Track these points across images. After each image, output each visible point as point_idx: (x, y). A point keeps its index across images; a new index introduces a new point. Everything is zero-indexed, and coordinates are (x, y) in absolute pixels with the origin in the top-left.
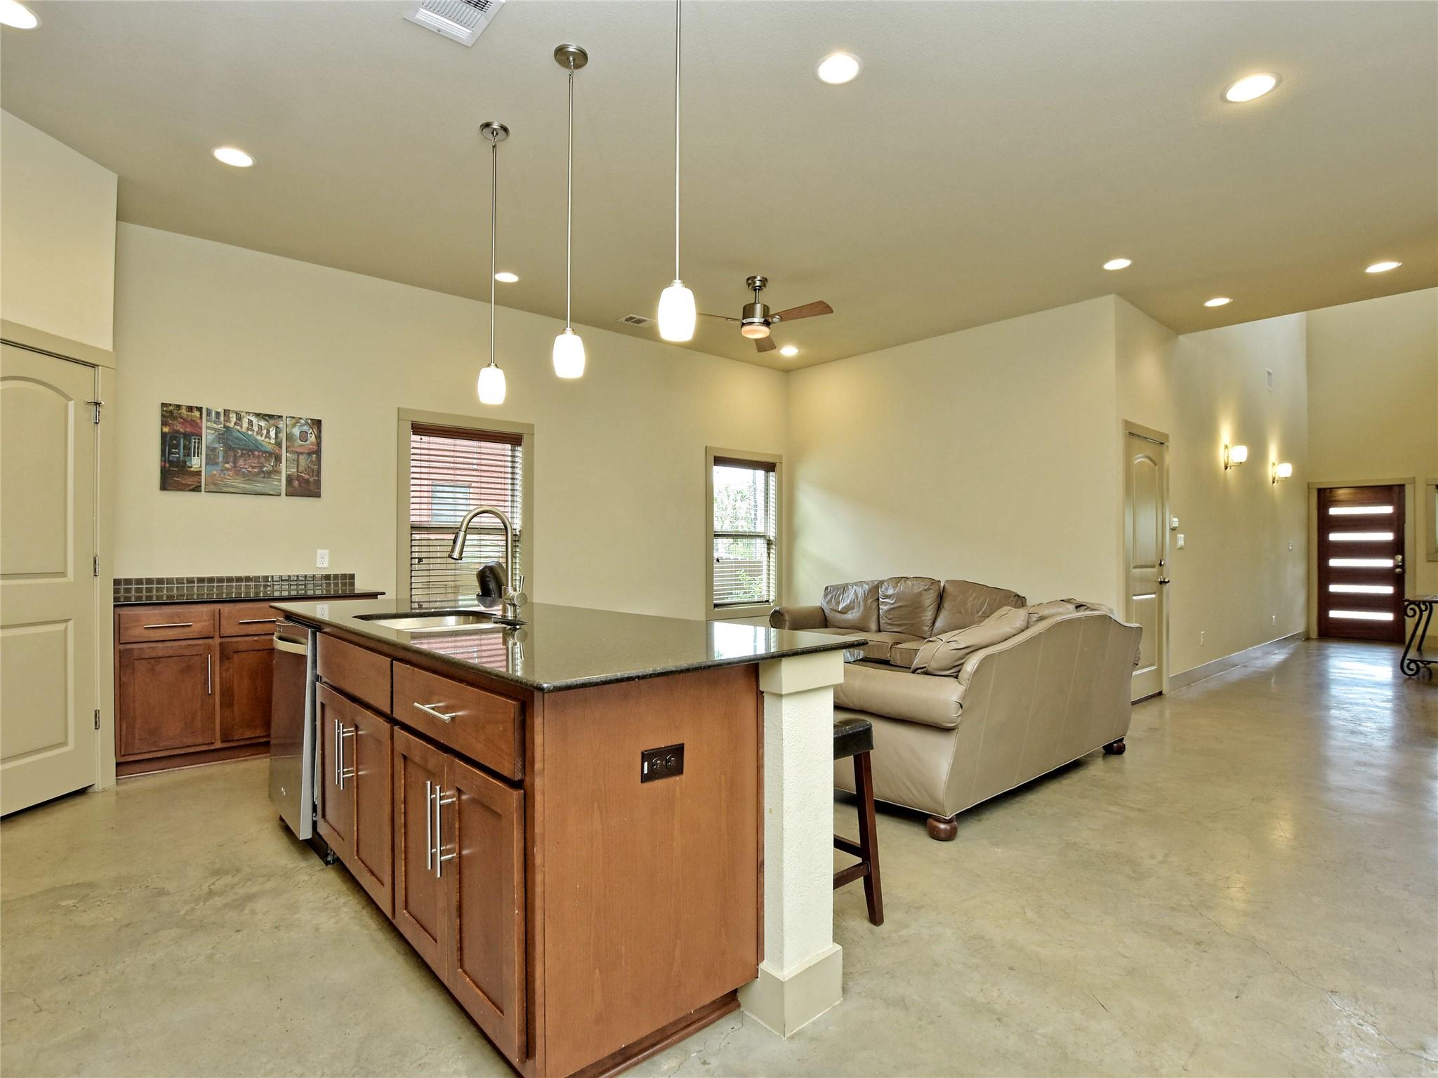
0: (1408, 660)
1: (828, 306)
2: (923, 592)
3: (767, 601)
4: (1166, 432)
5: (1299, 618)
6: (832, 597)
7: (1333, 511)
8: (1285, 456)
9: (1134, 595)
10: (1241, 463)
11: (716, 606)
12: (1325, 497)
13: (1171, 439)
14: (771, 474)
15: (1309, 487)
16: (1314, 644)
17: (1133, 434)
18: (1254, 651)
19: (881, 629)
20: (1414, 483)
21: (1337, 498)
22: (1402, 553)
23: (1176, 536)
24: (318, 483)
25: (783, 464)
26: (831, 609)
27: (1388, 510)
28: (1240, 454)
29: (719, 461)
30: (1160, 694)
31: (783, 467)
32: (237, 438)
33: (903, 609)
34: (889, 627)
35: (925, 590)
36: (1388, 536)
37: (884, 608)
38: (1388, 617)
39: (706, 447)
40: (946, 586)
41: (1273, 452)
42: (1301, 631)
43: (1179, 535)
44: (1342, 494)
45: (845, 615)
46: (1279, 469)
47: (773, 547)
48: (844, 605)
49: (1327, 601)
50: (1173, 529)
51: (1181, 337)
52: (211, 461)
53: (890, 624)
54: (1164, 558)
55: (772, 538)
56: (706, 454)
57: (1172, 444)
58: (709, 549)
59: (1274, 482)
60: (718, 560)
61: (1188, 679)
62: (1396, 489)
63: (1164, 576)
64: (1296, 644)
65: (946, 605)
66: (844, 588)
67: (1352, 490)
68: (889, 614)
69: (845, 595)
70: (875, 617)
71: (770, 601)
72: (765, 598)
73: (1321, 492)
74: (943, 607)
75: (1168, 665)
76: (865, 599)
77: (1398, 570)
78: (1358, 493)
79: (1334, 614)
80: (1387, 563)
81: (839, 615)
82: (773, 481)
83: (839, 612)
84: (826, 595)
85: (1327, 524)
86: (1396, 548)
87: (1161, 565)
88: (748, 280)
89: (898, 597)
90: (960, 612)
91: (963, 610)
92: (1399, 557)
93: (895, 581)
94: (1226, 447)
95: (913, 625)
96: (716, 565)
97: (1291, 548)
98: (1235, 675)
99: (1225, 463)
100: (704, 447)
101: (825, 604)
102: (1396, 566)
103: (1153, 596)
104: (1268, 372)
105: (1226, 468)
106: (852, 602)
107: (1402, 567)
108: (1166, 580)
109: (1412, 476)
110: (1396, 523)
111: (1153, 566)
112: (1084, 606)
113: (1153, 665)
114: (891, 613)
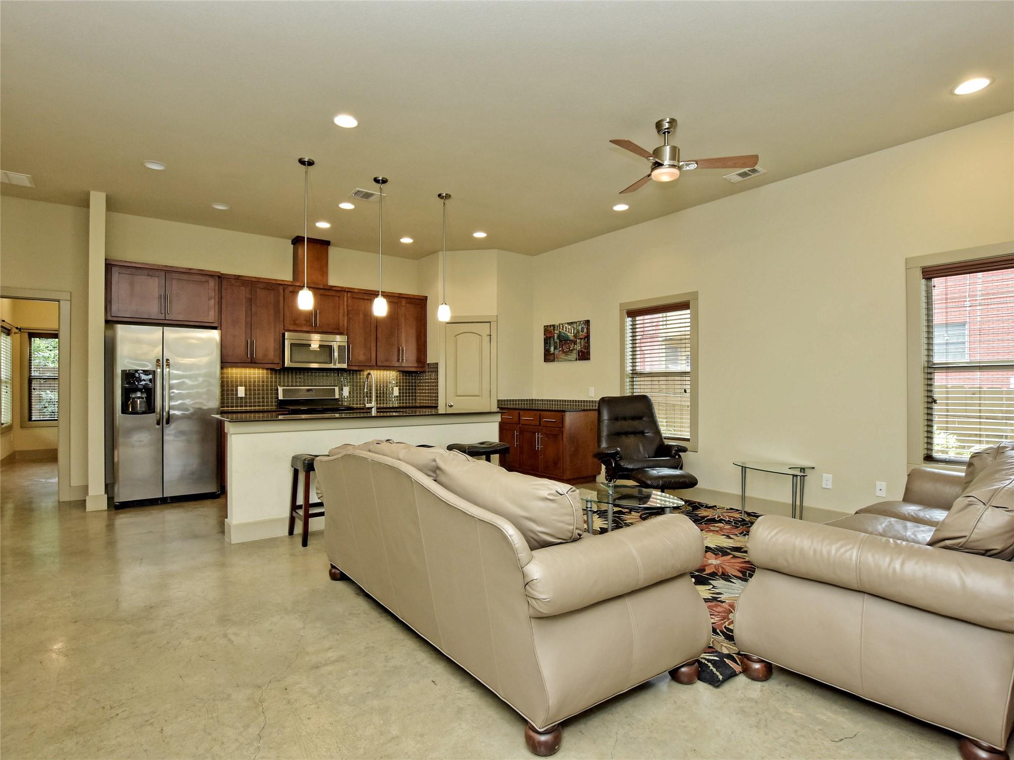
24: (588, 353)
32: (563, 336)
52: (555, 348)
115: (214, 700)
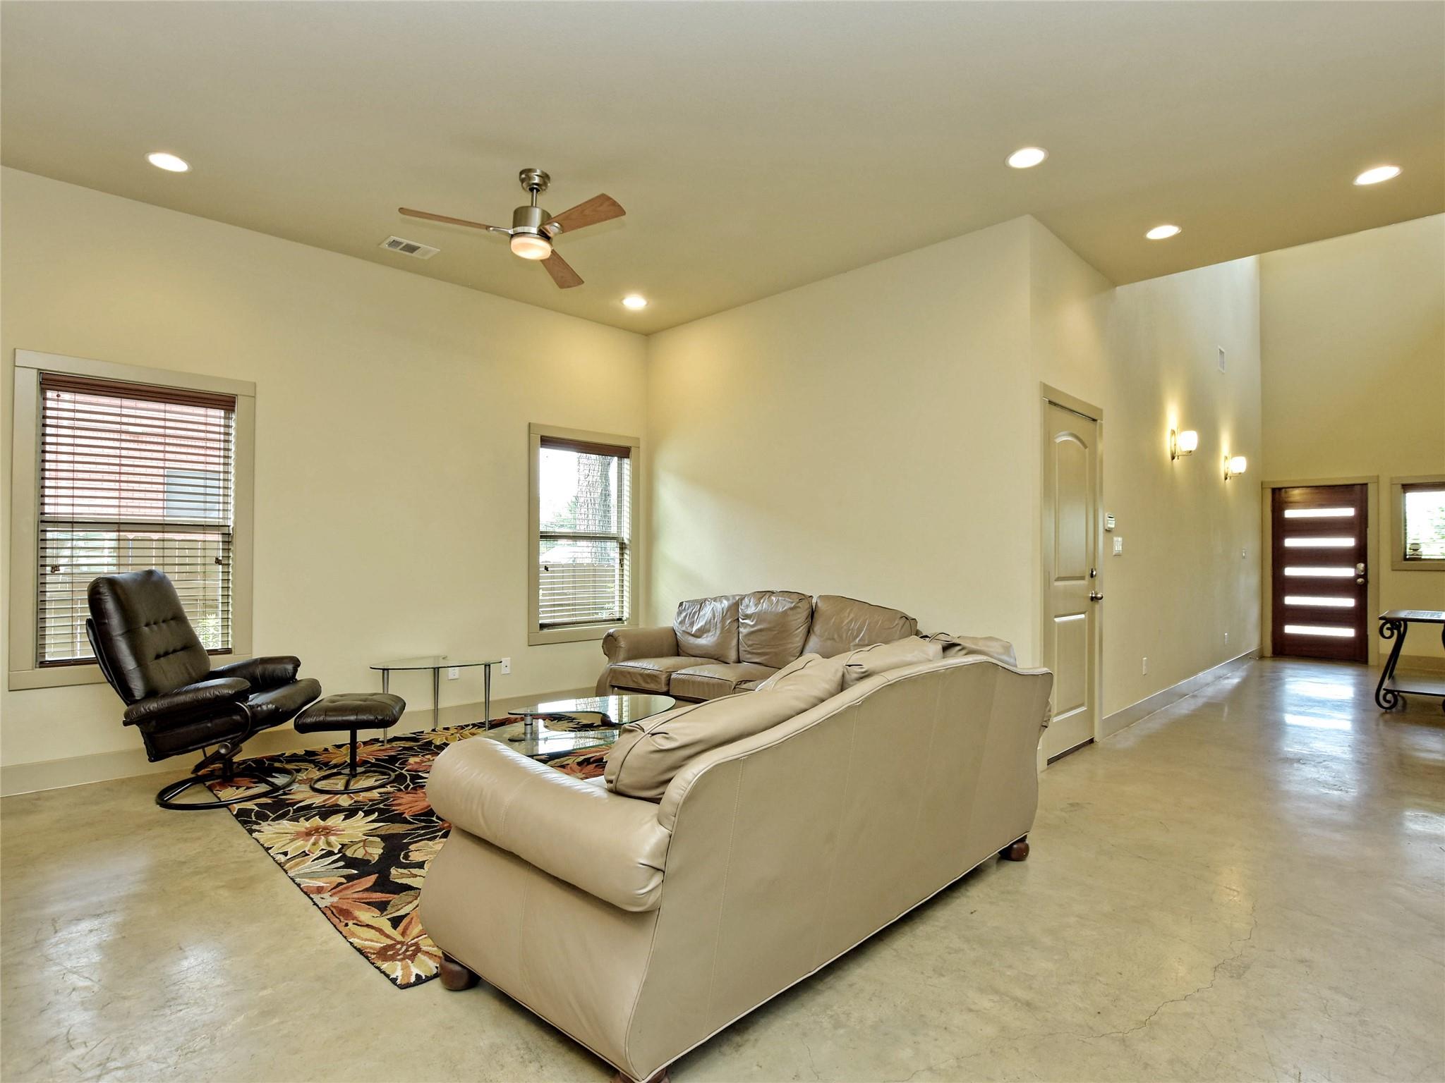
0: (1384, 689)
1: (614, 203)
2: (790, 612)
3: (620, 619)
4: (1099, 406)
5: (1253, 637)
6: (686, 617)
7: (1289, 514)
8: (1240, 448)
9: (1056, 617)
10: (1191, 451)
11: (543, 626)
12: (1279, 499)
13: (1105, 413)
14: (626, 461)
15: (1263, 486)
16: (1268, 664)
17: (1055, 404)
18: (1205, 676)
19: (741, 658)
20: (1378, 482)
21: (1292, 499)
22: (1365, 562)
23: (1112, 538)
25: (641, 448)
26: (683, 631)
27: (1349, 512)
28: (1189, 441)
29: (547, 441)
30: (1092, 741)
31: (641, 454)
33: (763, 633)
34: (749, 656)
35: (791, 609)
36: (1348, 542)
37: (743, 631)
38: (1348, 633)
39: (530, 423)
40: (819, 605)
41: (1225, 442)
42: (1254, 649)
43: (1115, 539)
44: (1296, 494)
45: (699, 639)
46: (1232, 464)
47: (627, 552)
48: (699, 626)
49: (1282, 615)
50: (1108, 531)
51: (1118, 288)
53: (749, 653)
54: (1096, 567)
55: (626, 541)
56: (529, 433)
57: (1107, 422)
58: (533, 554)
59: (1226, 479)
60: (546, 569)
61: (1127, 719)
62: (1357, 488)
63: (1096, 590)
64: (1249, 664)
65: (817, 628)
66: (702, 603)
67: (1308, 490)
68: (749, 640)
69: (701, 613)
70: (734, 642)
71: (624, 618)
72: (617, 616)
73: (1276, 492)
74: (813, 631)
75: (1101, 704)
76: (724, 619)
77: (1360, 580)
78: (1317, 493)
79: (1290, 629)
80: (1347, 572)
81: (692, 640)
82: (627, 469)
83: (693, 635)
84: (680, 613)
85: (1281, 528)
86: (1358, 555)
87: (1092, 576)
88: (521, 173)
89: (759, 617)
90: (833, 639)
91: (836, 636)
92: (1361, 566)
93: (759, 595)
94: (1173, 432)
95: (776, 654)
96: (543, 574)
97: (1244, 555)
98: (1185, 707)
99: (1171, 451)
100: (527, 424)
101: (677, 625)
102: (1358, 576)
103: (1082, 616)
104: (1221, 351)
105: (1173, 458)
106: (707, 623)
107: (1365, 576)
108: (1099, 596)
109: (1376, 474)
110: (1358, 527)
111: (1082, 578)
112: (959, 645)
113: (1082, 705)
114: (751, 638)
115: (1197, 1072)
